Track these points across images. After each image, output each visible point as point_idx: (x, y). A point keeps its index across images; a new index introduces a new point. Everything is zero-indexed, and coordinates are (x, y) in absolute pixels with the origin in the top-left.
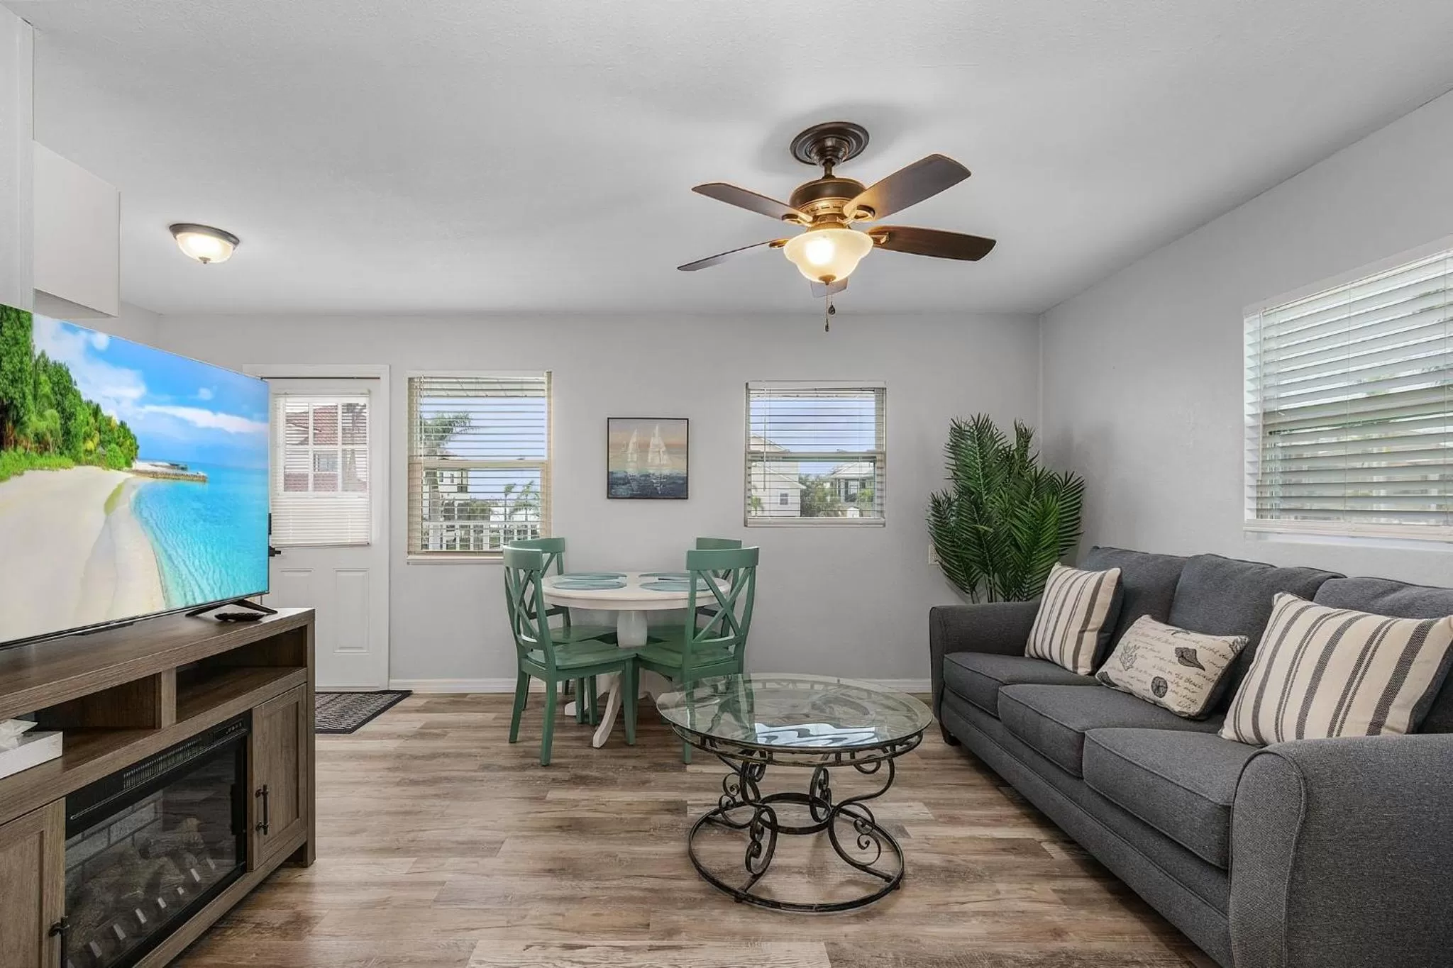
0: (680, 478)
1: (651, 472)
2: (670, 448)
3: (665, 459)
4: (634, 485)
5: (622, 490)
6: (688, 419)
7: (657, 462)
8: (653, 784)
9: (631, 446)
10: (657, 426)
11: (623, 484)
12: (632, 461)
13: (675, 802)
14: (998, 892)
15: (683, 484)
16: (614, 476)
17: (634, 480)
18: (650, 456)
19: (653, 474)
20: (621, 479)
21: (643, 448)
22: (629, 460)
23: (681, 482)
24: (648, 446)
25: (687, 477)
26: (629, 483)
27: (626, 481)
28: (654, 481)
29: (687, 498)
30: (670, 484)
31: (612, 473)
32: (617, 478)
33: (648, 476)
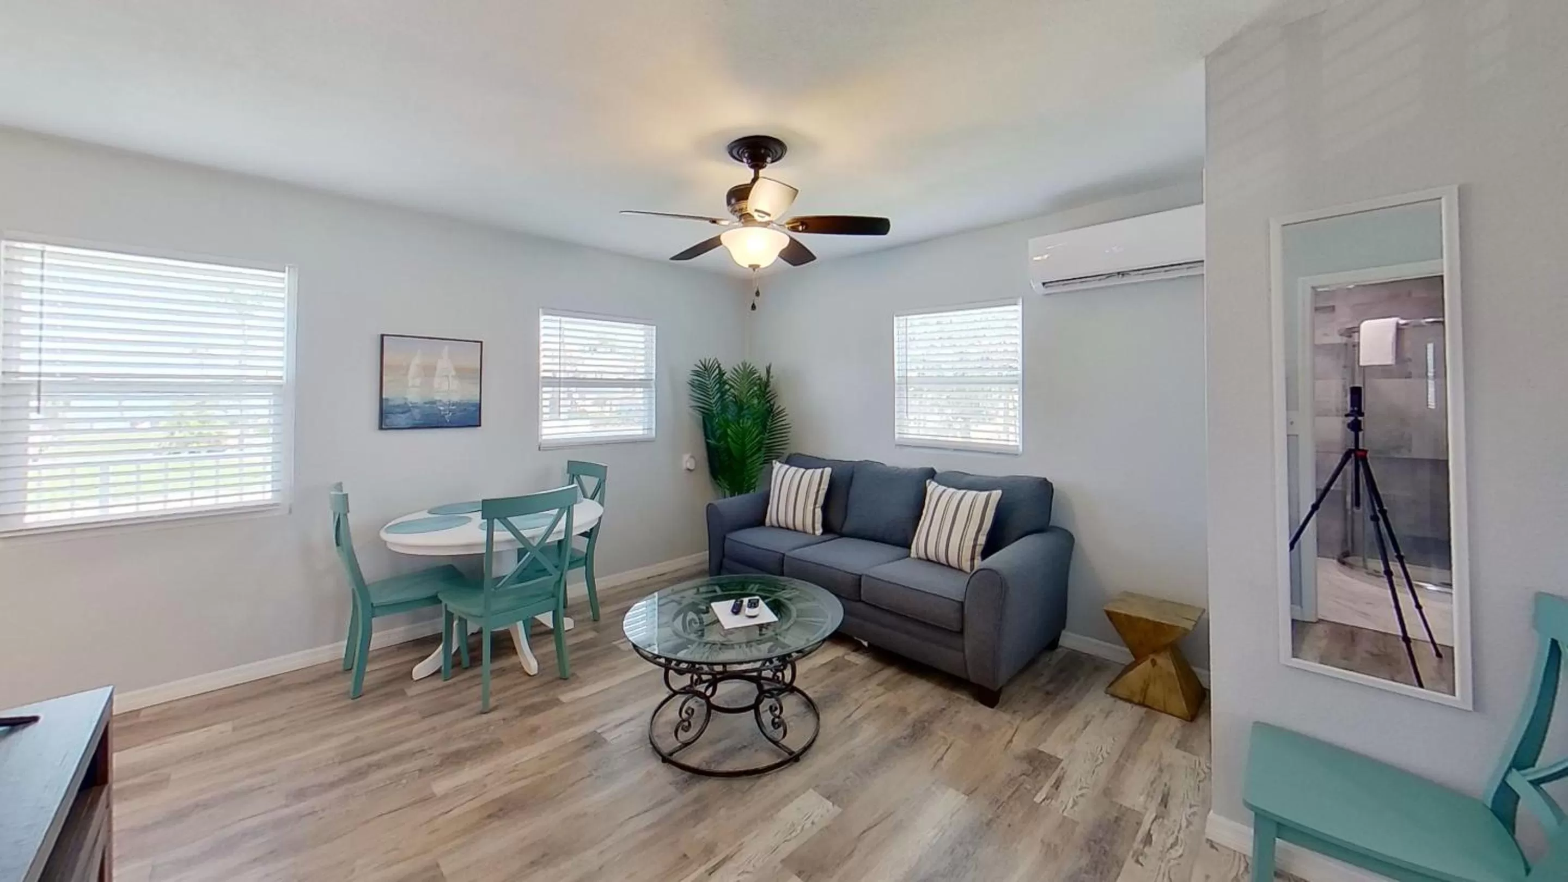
0: (473, 405)
1: (437, 398)
2: (461, 373)
3: (455, 384)
4: (416, 412)
5: (401, 419)
6: (481, 342)
7: (445, 387)
8: (543, 729)
9: (413, 369)
10: (446, 348)
11: (403, 413)
12: (413, 386)
13: (585, 736)
14: (857, 700)
15: (476, 411)
16: (391, 403)
17: (417, 407)
18: (437, 381)
19: (440, 401)
20: (398, 406)
21: (429, 371)
22: (410, 385)
23: (474, 409)
24: (435, 368)
25: (480, 404)
26: (409, 411)
27: (406, 409)
28: (442, 408)
29: (480, 425)
30: (461, 411)
31: (387, 399)
32: (394, 406)
33: (434, 403)
